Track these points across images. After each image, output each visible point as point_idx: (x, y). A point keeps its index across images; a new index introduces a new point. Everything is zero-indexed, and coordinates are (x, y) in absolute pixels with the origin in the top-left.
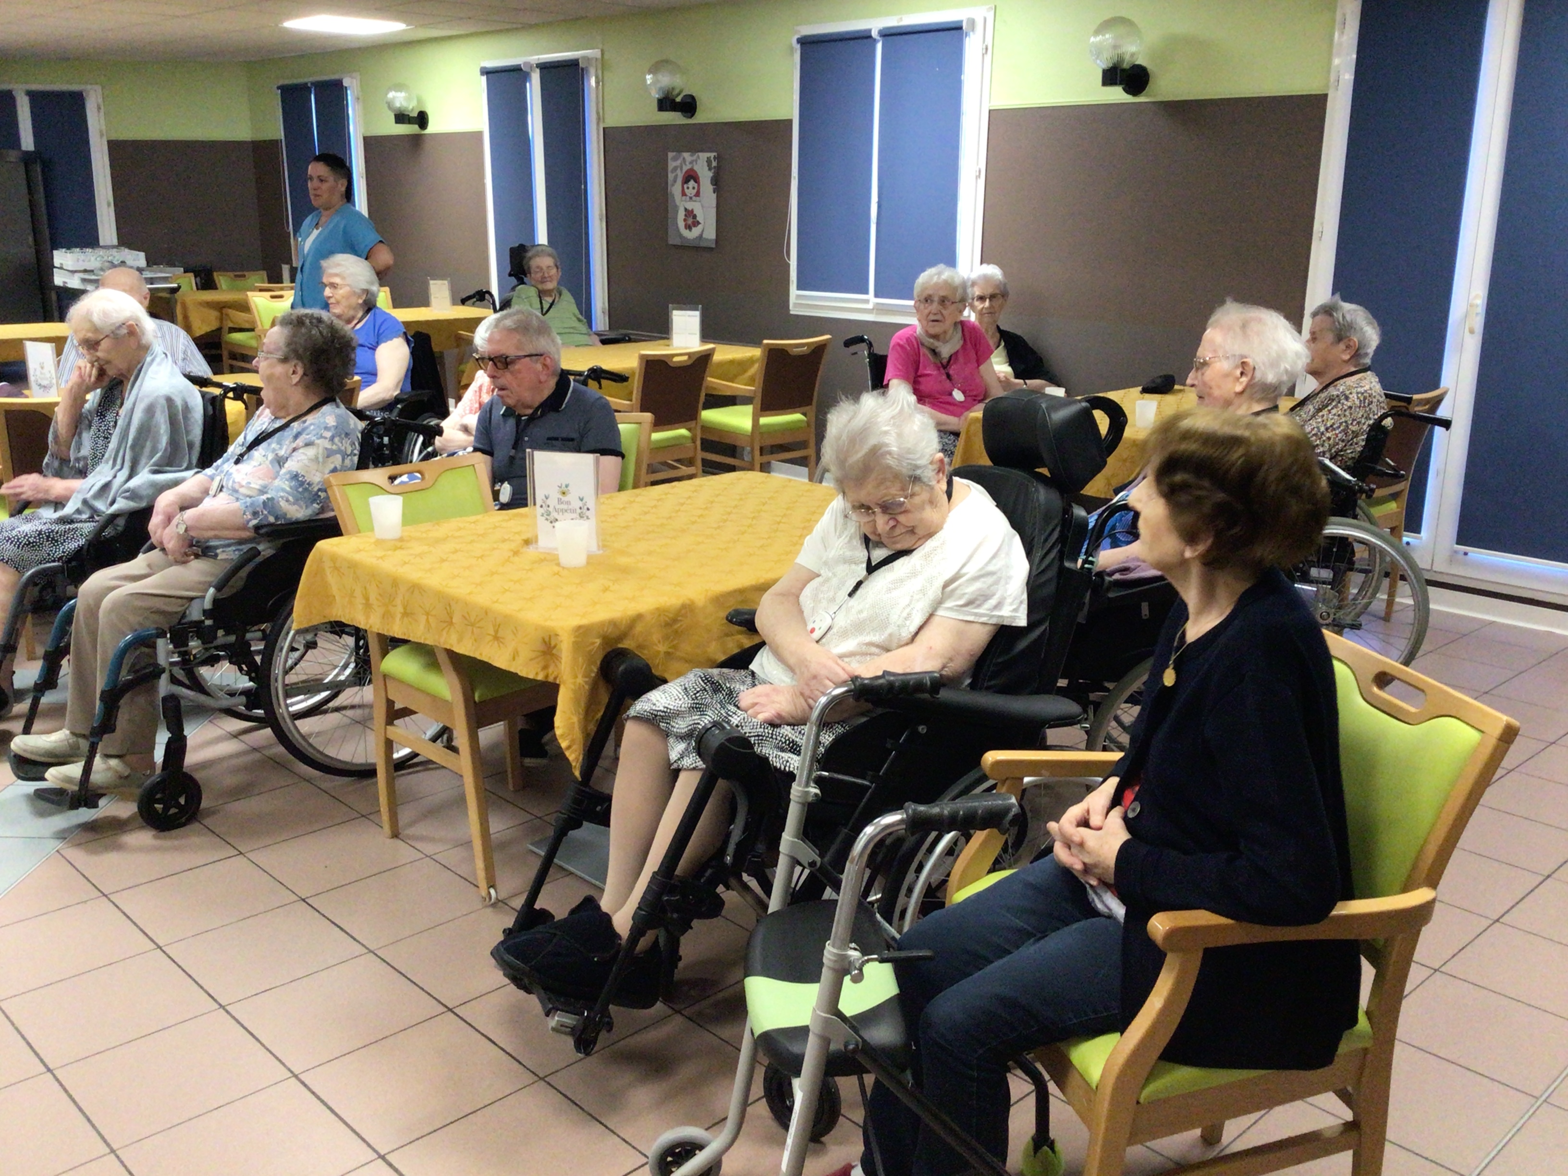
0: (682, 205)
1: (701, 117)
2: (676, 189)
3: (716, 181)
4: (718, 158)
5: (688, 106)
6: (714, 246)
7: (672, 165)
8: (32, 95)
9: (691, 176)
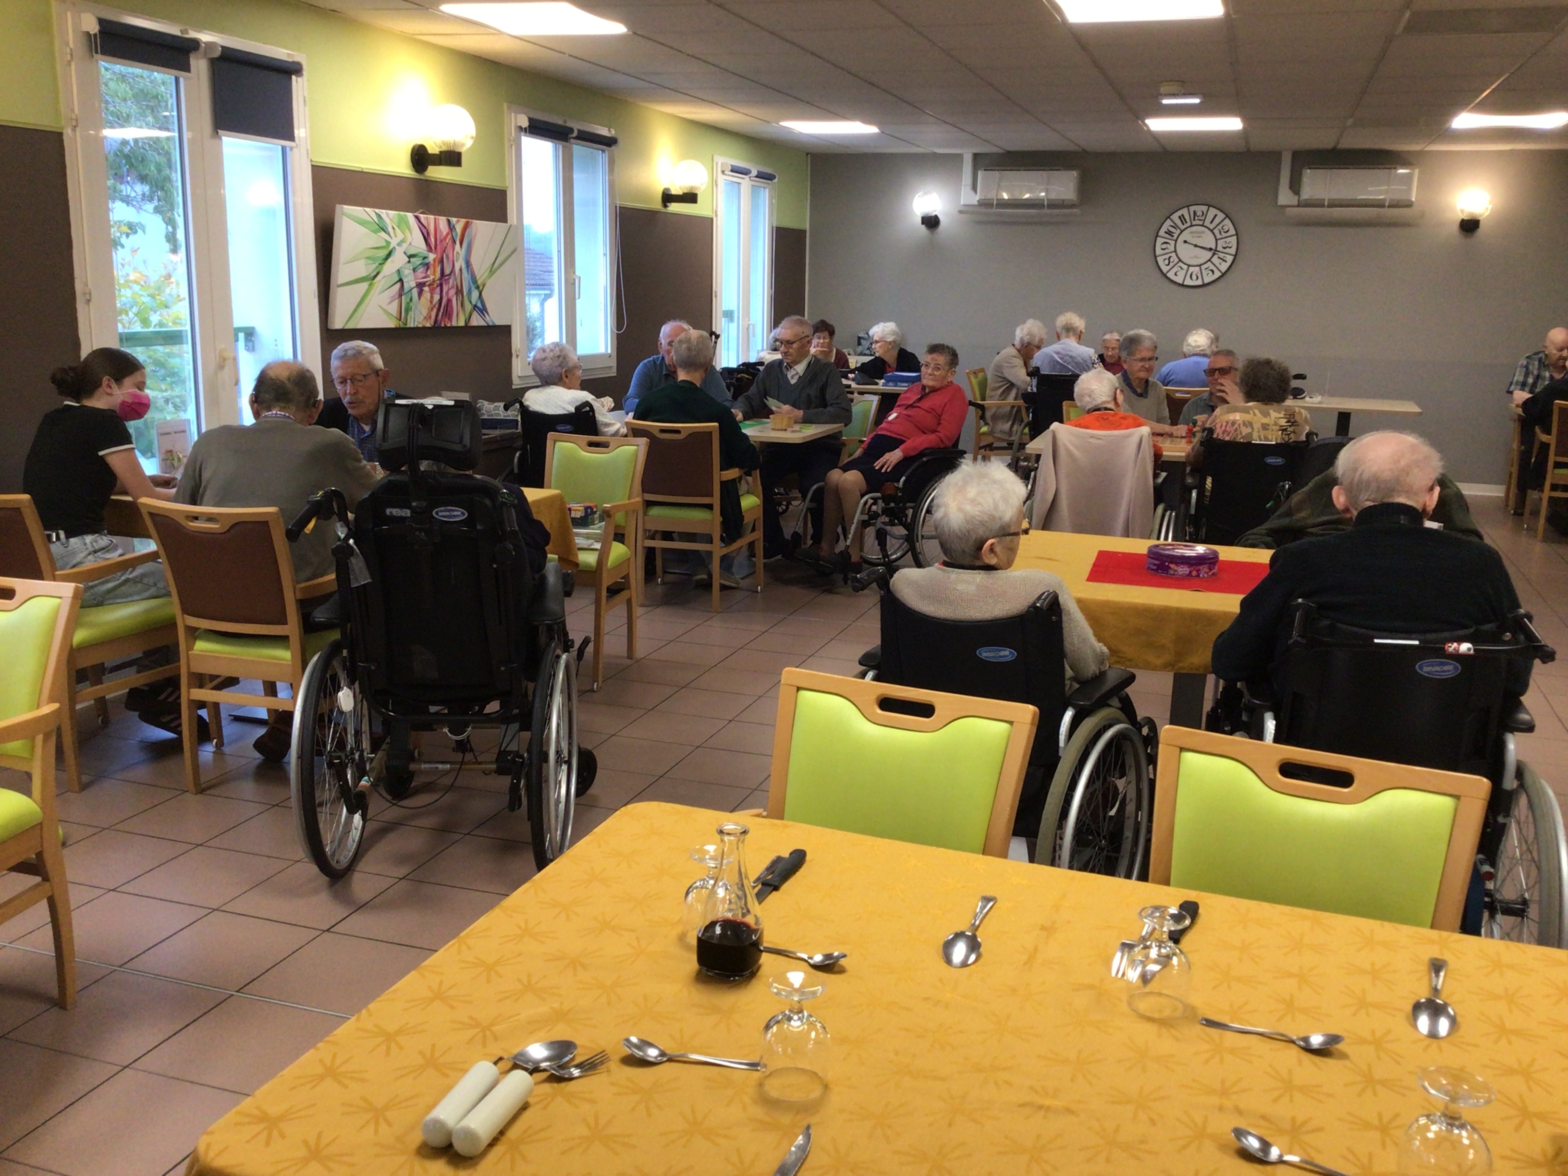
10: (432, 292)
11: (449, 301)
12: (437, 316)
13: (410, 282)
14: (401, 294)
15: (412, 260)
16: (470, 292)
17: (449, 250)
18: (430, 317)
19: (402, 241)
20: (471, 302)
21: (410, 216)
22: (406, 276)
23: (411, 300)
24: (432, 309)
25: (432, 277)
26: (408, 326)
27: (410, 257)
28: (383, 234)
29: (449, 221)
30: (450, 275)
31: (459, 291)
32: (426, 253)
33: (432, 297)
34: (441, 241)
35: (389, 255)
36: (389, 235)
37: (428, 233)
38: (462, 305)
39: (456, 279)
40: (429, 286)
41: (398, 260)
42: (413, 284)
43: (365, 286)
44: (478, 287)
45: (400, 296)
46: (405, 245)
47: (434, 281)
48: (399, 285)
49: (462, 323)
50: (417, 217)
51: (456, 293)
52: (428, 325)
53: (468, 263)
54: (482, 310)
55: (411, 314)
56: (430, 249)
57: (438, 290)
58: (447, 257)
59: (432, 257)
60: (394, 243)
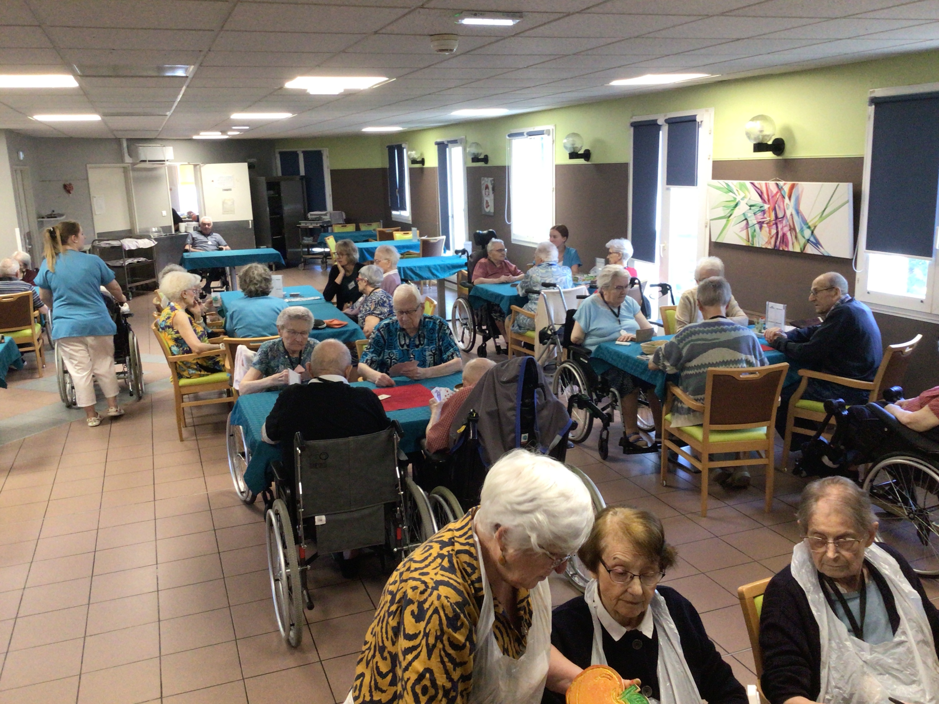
0: (486, 198)
1: (490, 164)
2: (483, 192)
3: (493, 189)
4: (494, 180)
5: (486, 159)
6: (492, 214)
7: (483, 182)
8: (304, 153)
9: (487, 187)
10: (770, 227)
11: (784, 235)
12: (776, 242)
13: (753, 221)
14: (747, 226)
15: (752, 208)
16: (802, 230)
17: (780, 202)
18: (770, 243)
19: (744, 198)
20: (804, 237)
21: (747, 183)
22: (749, 217)
23: (755, 231)
24: (771, 238)
25: (768, 219)
26: (755, 246)
27: (751, 206)
28: (731, 194)
29: (777, 184)
30: (781, 218)
31: (792, 229)
32: (761, 204)
33: (770, 231)
34: (773, 197)
35: (736, 205)
36: (734, 194)
37: (762, 192)
38: (796, 237)
39: (788, 221)
40: (767, 223)
41: (743, 208)
42: (755, 222)
43: (724, 221)
44: (809, 227)
45: (747, 228)
46: (746, 200)
47: (770, 221)
48: (745, 222)
49: (798, 250)
50: (752, 183)
51: (790, 230)
52: (769, 247)
53: (798, 212)
54: (817, 244)
55: (756, 240)
56: (764, 202)
57: (775, 226)
58: (779, 207)
59: (766, 207)
60: (738, 199)
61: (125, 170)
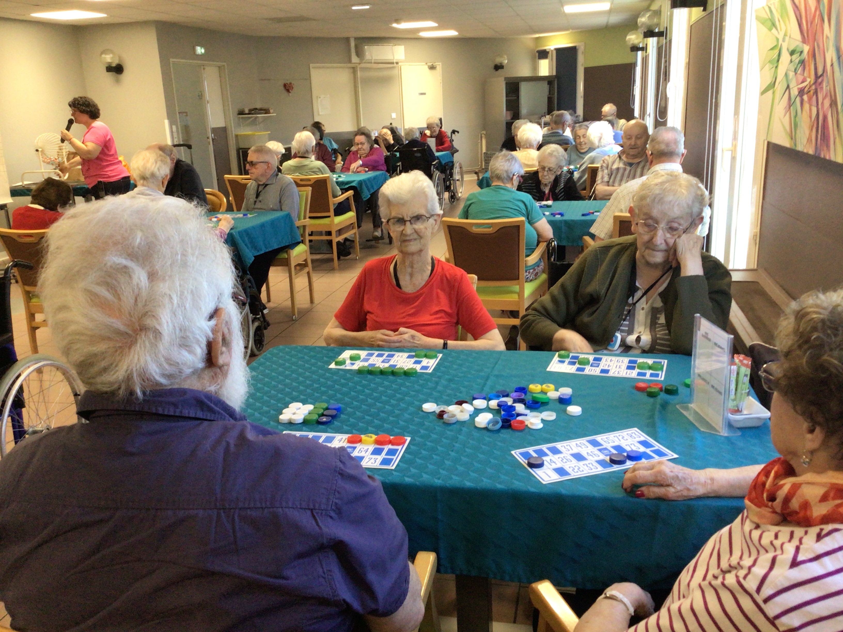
10: (810, 101)
11: (825, 119)
12: (817, 139)
13: (794, 89)
14: (790, 104)
15: (793, 57)
18: (811, 140)
19: (785, 35)
22: (791, 81)
23: (796, 113)
24: (812, 127)
25: (808, 80)
26: (797, 148)
27: (792, 54)
30: (822, 75)
31: (834, 102)
32: (801, 44)
33: (810, 111)
34: (812, 23)
35: (779, 54)
36: (777, 29)
37: (801, 17)
38: (838, 125)
39: (828, 82)
40: (808, 93)
41: (785, 60)
42: (797, 91)
43: (771, 95)
45: (790, 107)
46: (787, 41)
47: (810, 86)
48: (787, 92)
51: (831, 105)
52: (811, 151)
55: (798, 134)
56: (803, 38)
58: (818, 46)
59: (806, 50)
60: (781, 38)
61: (354, 70)
